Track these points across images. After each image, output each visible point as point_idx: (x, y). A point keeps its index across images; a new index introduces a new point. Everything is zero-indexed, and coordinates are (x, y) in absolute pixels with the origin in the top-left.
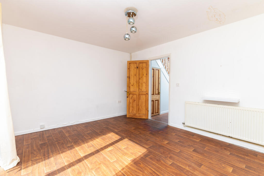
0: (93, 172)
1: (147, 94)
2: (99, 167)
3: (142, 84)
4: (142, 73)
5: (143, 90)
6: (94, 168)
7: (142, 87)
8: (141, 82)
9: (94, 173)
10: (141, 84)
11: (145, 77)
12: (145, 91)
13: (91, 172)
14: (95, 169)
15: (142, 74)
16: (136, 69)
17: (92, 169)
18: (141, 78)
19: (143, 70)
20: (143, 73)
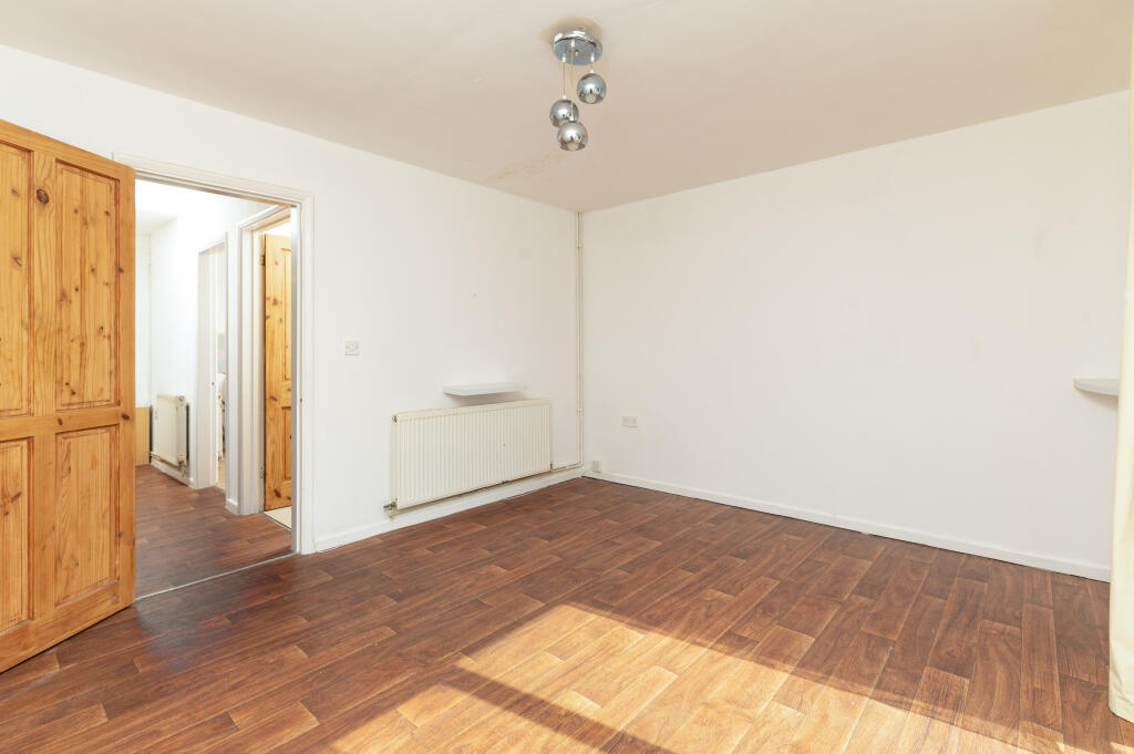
0: (760, 710)
1: (125, 417)
2: (728, 701)
3: (82, 345)
4: (83, 250)
5: (89, 395)
6: (744, 715)
7: (82, 366)
8: (75, 331)
9: (764, 707)
10: (76, 346)
11: (105, 288)
12: (106, 395)
13: (766, 716)
14: (746, 712)
15: (83, 263)
16: (20, 206)
17: (751, 720)
18: (75, 297)
19: (92, 230)
20: (91, 259)
